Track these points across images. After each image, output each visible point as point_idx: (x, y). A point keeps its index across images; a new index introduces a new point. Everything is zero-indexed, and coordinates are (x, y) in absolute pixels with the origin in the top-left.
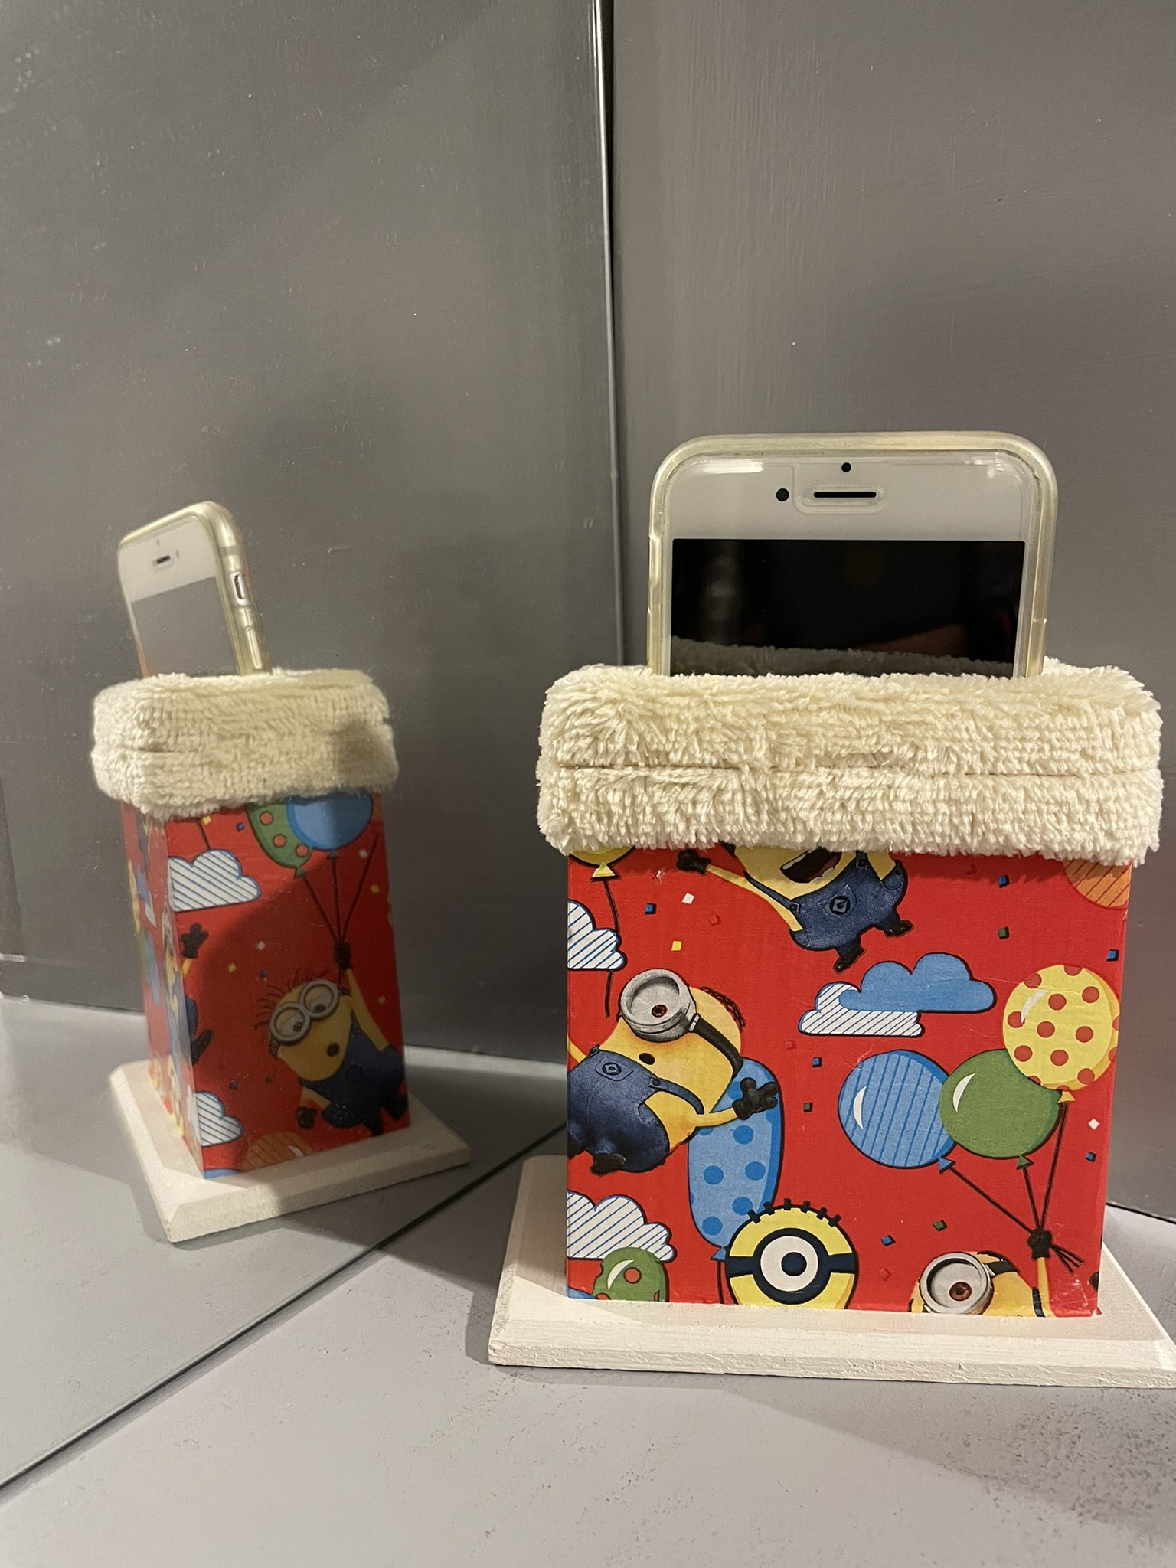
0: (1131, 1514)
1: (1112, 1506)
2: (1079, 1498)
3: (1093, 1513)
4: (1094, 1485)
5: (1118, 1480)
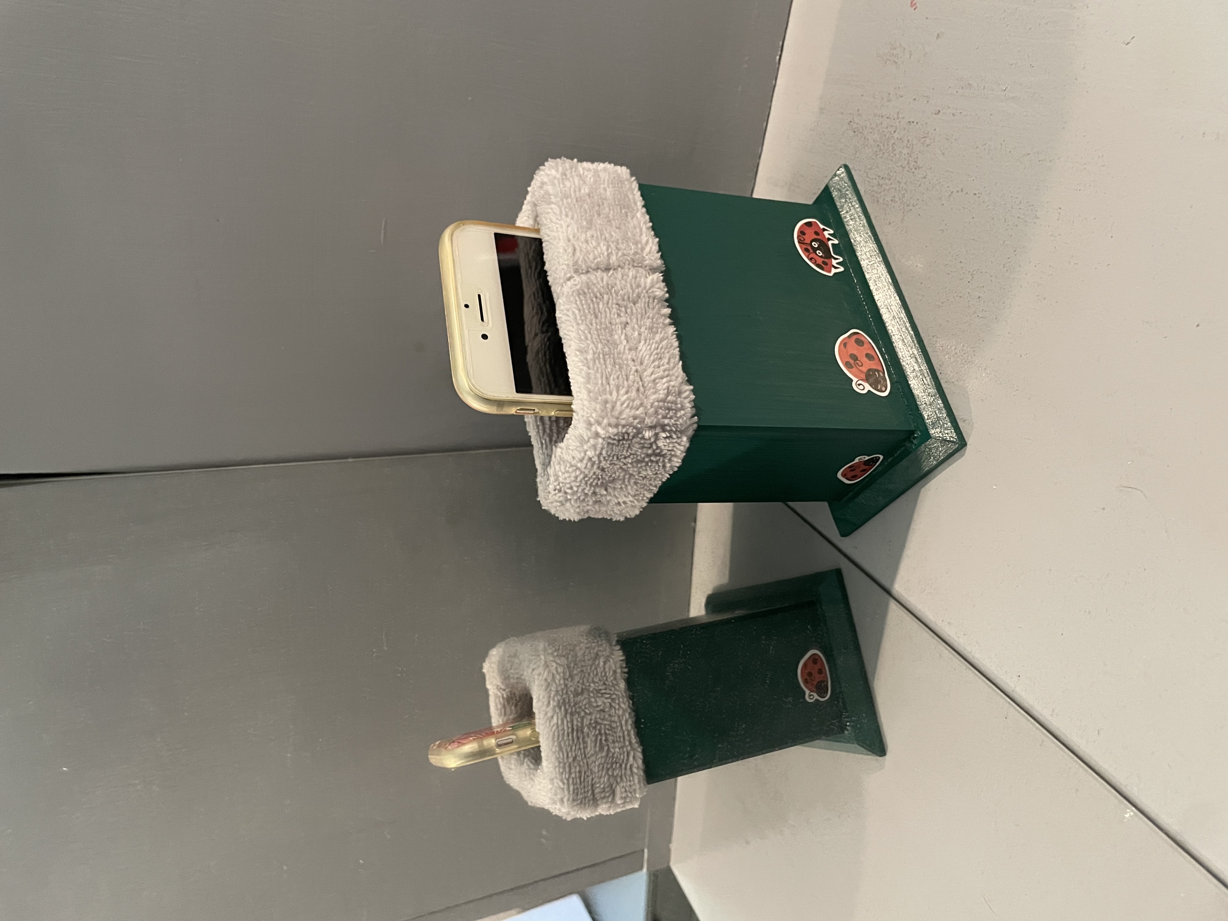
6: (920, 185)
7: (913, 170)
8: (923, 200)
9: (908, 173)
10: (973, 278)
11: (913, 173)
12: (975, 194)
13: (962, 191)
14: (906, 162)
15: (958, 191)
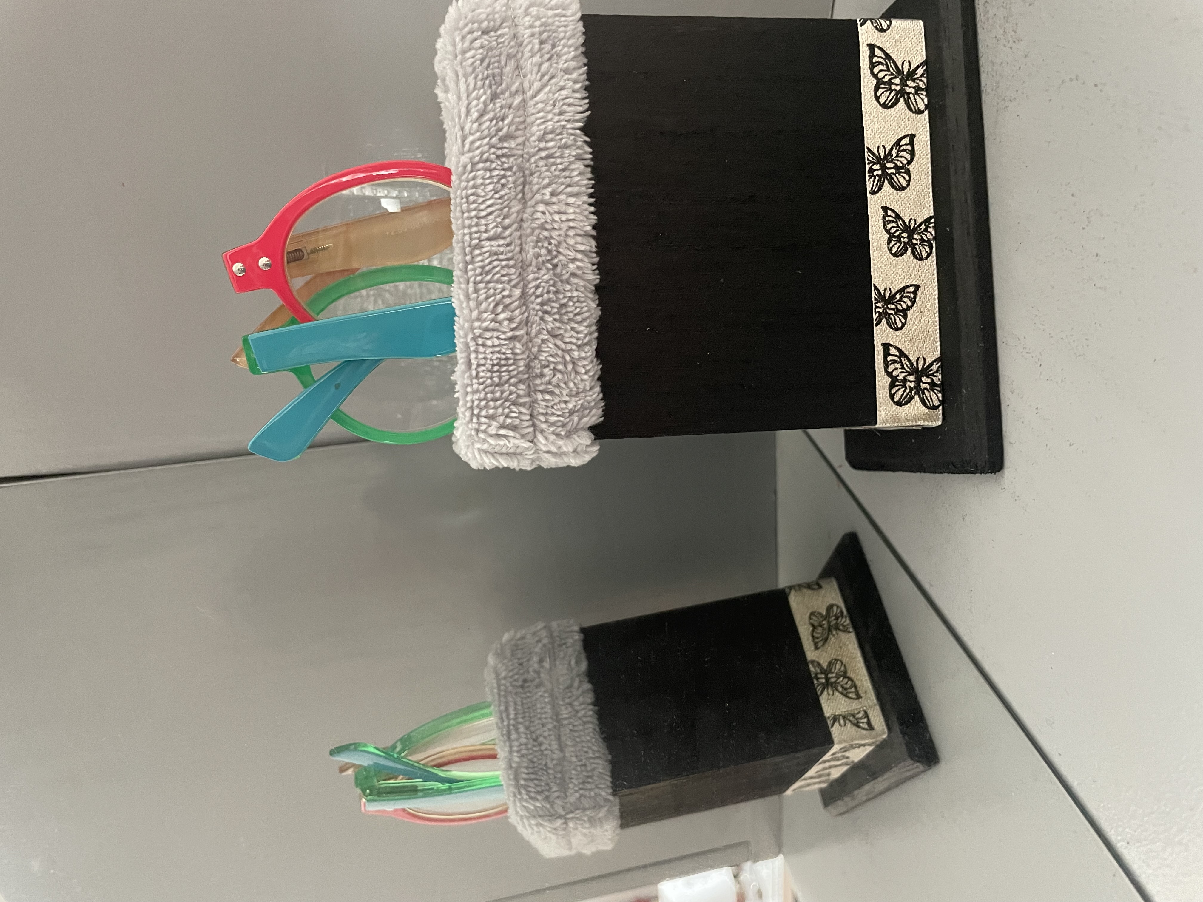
0: (1010, 8)
1: (1007, 21)
2: (1005, 46)
3: (1013, 33)
4: (996, 37)
5: (990, 21)
6: (1020, 68)
7: (1011, 43)
8: (1023, 93)
9: (1002, 47)
10: (1089, 222)
11: (1011, 48)
12: (1096, 85)
13: (1077, 79)
14: (1001, 31)
15: (1071, 80)
